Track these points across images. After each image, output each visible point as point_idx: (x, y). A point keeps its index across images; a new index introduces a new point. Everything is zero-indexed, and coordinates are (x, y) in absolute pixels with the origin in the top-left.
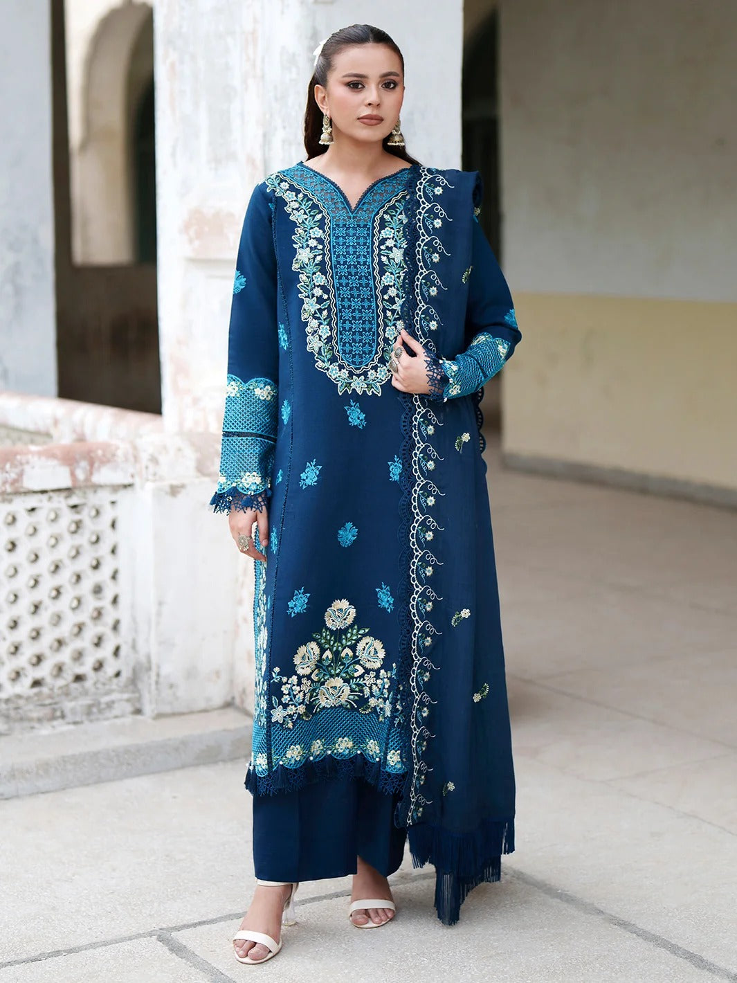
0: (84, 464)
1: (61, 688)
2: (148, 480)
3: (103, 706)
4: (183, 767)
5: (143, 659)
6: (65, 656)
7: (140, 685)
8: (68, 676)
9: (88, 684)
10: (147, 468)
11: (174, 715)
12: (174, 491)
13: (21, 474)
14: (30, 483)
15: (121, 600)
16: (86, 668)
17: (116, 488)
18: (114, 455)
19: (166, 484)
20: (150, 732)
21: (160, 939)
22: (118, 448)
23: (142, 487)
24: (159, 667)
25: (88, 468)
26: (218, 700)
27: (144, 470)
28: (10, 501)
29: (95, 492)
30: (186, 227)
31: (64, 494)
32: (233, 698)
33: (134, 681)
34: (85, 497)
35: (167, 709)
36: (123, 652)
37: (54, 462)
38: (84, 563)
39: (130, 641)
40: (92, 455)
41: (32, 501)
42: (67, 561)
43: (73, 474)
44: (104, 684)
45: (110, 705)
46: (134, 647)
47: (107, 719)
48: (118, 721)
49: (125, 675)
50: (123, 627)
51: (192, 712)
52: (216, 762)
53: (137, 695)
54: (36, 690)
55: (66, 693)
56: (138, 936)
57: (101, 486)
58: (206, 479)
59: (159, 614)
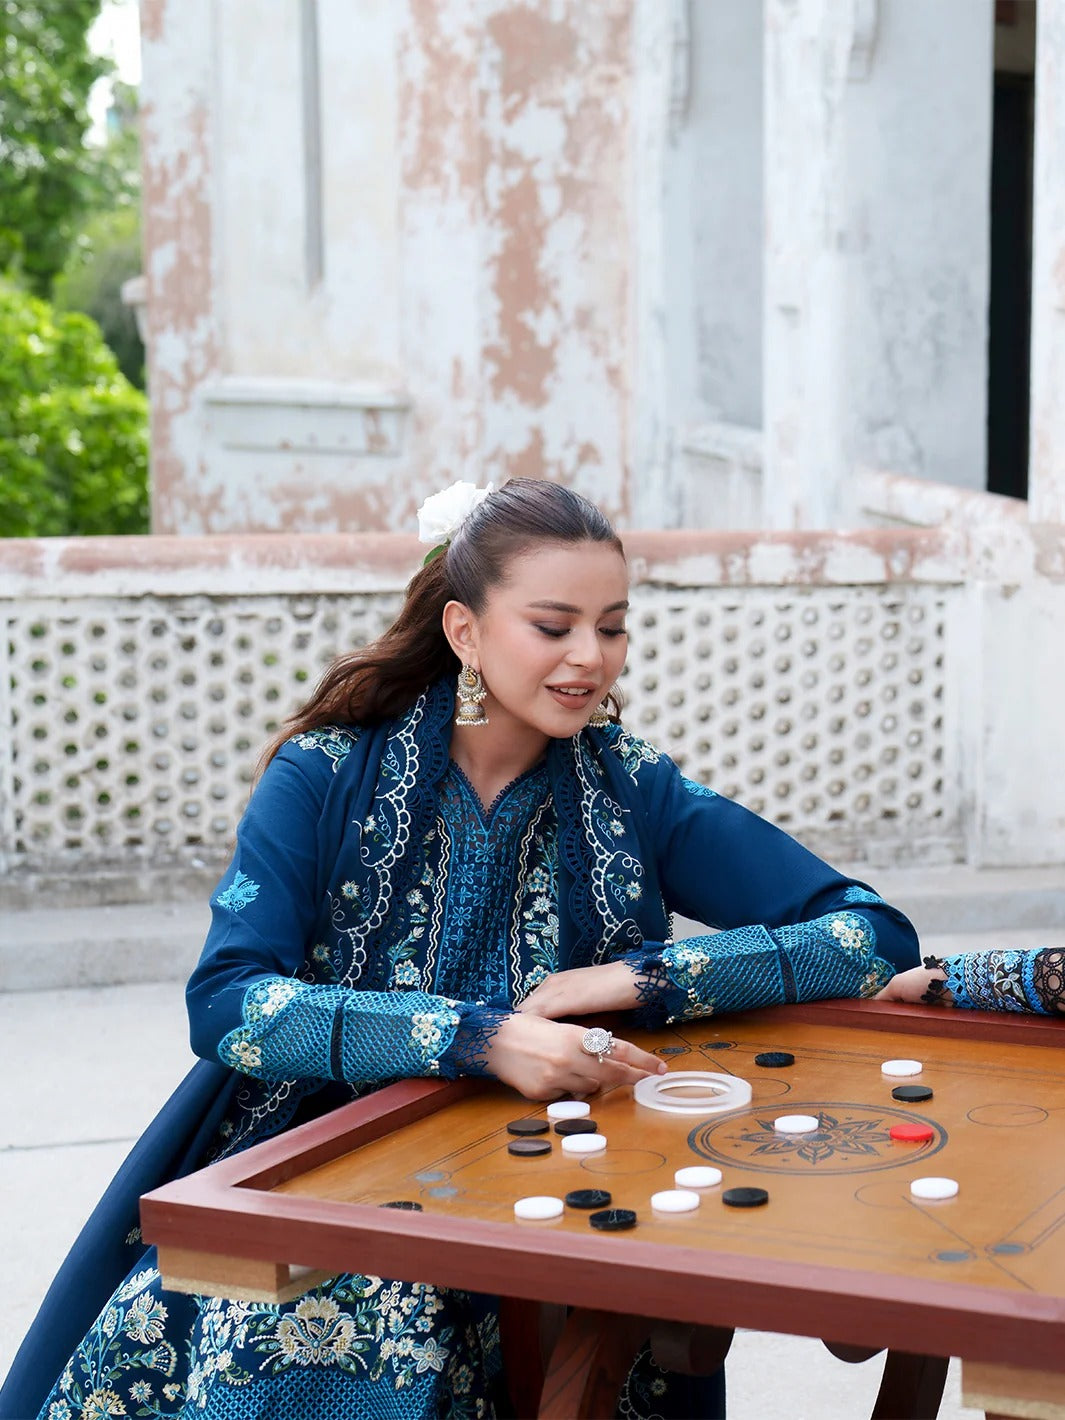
0: (902, 554)
1: (865, 825)
2: (979, 577)
3: (916, 850)
4: (1003, 928)
5: (968, 797)
6: (872, 786)
7: (964, 830)
8: (875, 811)
9: (900, 822)
10: (979, 562)
11: (1003, 868)
12: (1008, 592)
13: (822, 563)
14: (831, 574)
15: (946, 723)
16: (898, 803)
17: (943, 586)
18: (941, 546)
19: (997, 585)
22: (948, 535)
23: (973, 586)
24: (985, 807)
25: (907, 558)
27: (976, 566)
28: (809, 594)
29: (916, 589)
31: (877, 590)
33: (957, 824)
34: (905, 596)
35: (996, 860)
36: (948, 785)
37: (863, 551)
38: (900, 676)
39: (955, 776)
40: (915, 544)
41: (837, 596)
42: (878, 672)
43: (888, 567)
45: (925, 850)
46: (958, 782)
47: (920, 866)
48: (934, 869)
49: (949, 814)
50: (949, 756)
52: (1047, 926)
53: (961, 840)
54: (833, 824)
55: (871, 830)
57: (923, 583)
58: (1045, 581)
59: (986, 742)
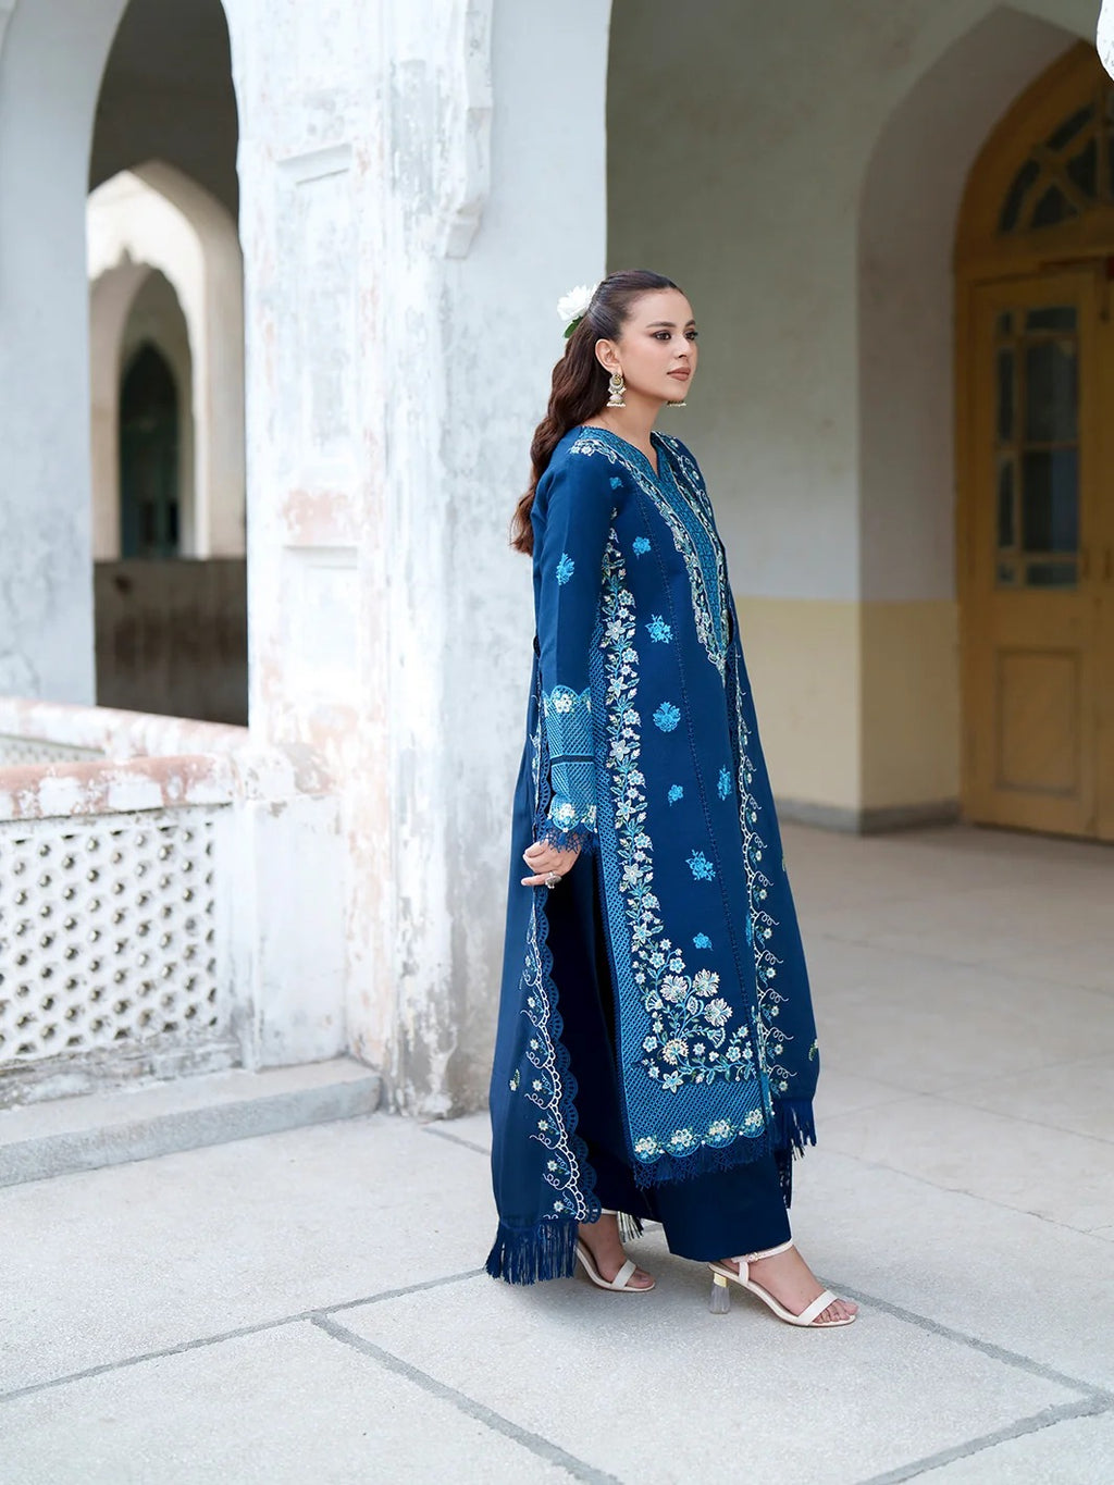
0: (177, 780)
1: (148, 1038)
2: (248, 798)
3: (198, 1059)
4: (297, 1126)
5: (243, 1003)
6: (154, 1001)
7: (239, 1034)
8: (157, 1024)
9: (180, 1033)
10: (247, 784)
11: (280, 1067)
12: (276, 809)
13: (106, 793)
14: (116, 803)
15: (217, 937)
16: (178, 1014)
17: (212, 808)
18: (209, 770)
19: (267, 803)
20: (254, 1088)
21: (315, 1321)
22: (214, 762)
23: (242, 806)
24: (262, 1013)
25: (181, 784)
26: (331, 1050)
27: (244, 786)
28: (93, 823)
29: (189, 812)
30: (286, 510)
31: (155, 814)
32: (347, 1047)
33: (233, 1029)
34: (177, 818)
35: (272, 1061)
36: (219, 995)
37: (141, 779)
38: (176, 894)
39: (227, 984)
40: (186, 769)
41: (118, 823)
42: (157, 892)
43: (164, 792)
44: (198, 1033)
45: (205, 1058)
46: (232, 990)
47: (201, 1074)
48: (214, 1075)
49: (223, 1022)
50: (220, 967)
51: (301, 1064)
52: (333, 1120)
53: (236, 1046)
54: (121, 1042)
55: (156, 1044)
56: (288, 1320)
57: (195, 806)
58: (305, 797)
59: (262, 951)
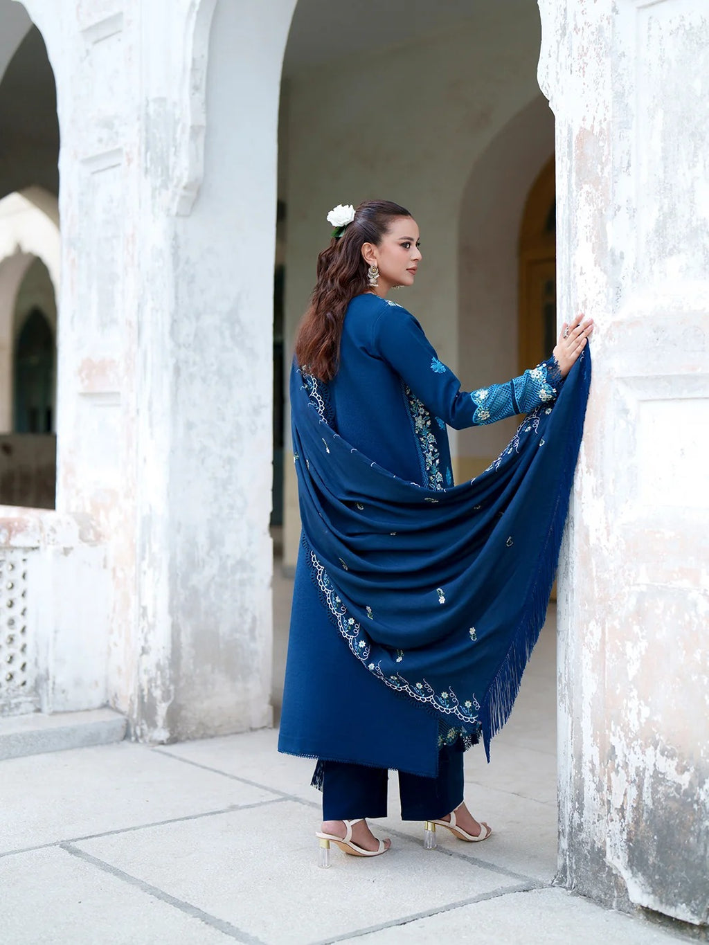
0: (5, 532)
2: (49, 543)
3: (13, 706)
4: (72, 748)
5: (43, 672)
7: (40, 691)
9: (2, 690)
10: (48, 535)
11: (65, 712)
12: (66, 551)
15: (27, 630)
17: (27, 549)
18: (26, 526)
19: (61, 547)
20: (46, 723)
21: (62, 846)
22: (28, 521)
23: (45, 548)
24: (54, 677)
25: (7, 534)
26: (97, 703)
27: (46, 537)
29: (12, 552)
32: (108, 701)
33: (36, 688)
34: (4, 555)
35: (60, 708)
36: (28, 667)
38: (3, 603)
39: (33, 661)
40: (11, 525)
44: (14, 691)
45: (18, 705)
46: (36, 663)
47: (15, 715)
48: (23, 716)
49: (30, 684)
50: (28, 650)
51: (78, 711)
52: (96, 745)
53: (38, 698)
56: (46, 846)
57: (16, 548)
58: (85, 545)
59: (55, 639)
